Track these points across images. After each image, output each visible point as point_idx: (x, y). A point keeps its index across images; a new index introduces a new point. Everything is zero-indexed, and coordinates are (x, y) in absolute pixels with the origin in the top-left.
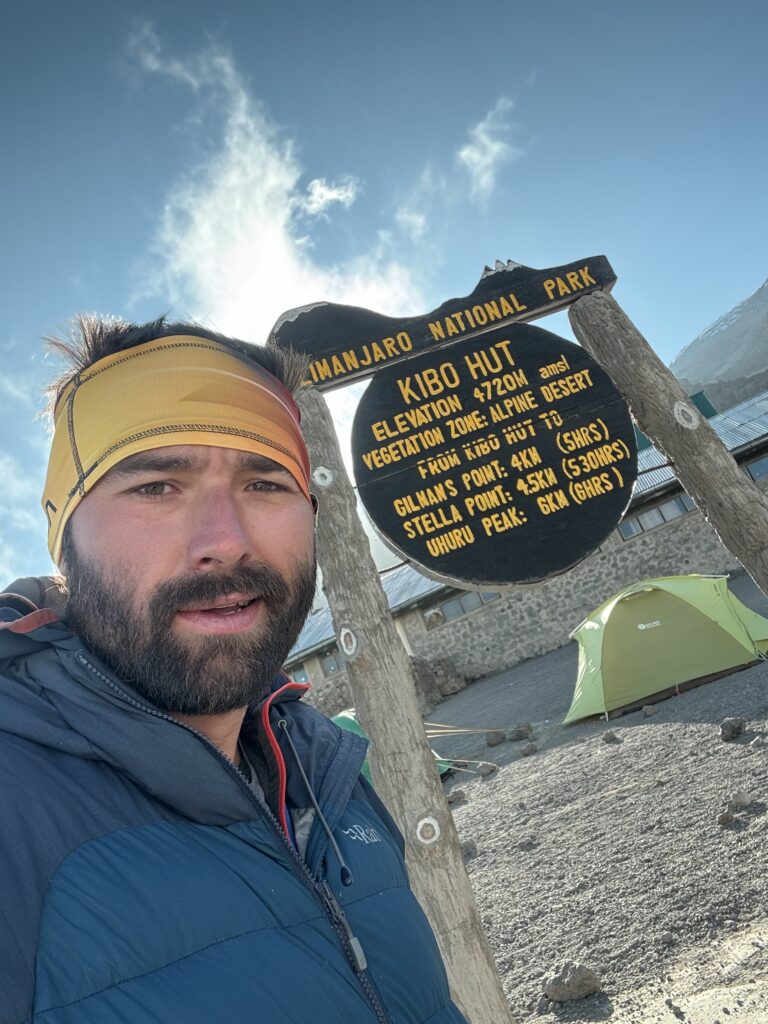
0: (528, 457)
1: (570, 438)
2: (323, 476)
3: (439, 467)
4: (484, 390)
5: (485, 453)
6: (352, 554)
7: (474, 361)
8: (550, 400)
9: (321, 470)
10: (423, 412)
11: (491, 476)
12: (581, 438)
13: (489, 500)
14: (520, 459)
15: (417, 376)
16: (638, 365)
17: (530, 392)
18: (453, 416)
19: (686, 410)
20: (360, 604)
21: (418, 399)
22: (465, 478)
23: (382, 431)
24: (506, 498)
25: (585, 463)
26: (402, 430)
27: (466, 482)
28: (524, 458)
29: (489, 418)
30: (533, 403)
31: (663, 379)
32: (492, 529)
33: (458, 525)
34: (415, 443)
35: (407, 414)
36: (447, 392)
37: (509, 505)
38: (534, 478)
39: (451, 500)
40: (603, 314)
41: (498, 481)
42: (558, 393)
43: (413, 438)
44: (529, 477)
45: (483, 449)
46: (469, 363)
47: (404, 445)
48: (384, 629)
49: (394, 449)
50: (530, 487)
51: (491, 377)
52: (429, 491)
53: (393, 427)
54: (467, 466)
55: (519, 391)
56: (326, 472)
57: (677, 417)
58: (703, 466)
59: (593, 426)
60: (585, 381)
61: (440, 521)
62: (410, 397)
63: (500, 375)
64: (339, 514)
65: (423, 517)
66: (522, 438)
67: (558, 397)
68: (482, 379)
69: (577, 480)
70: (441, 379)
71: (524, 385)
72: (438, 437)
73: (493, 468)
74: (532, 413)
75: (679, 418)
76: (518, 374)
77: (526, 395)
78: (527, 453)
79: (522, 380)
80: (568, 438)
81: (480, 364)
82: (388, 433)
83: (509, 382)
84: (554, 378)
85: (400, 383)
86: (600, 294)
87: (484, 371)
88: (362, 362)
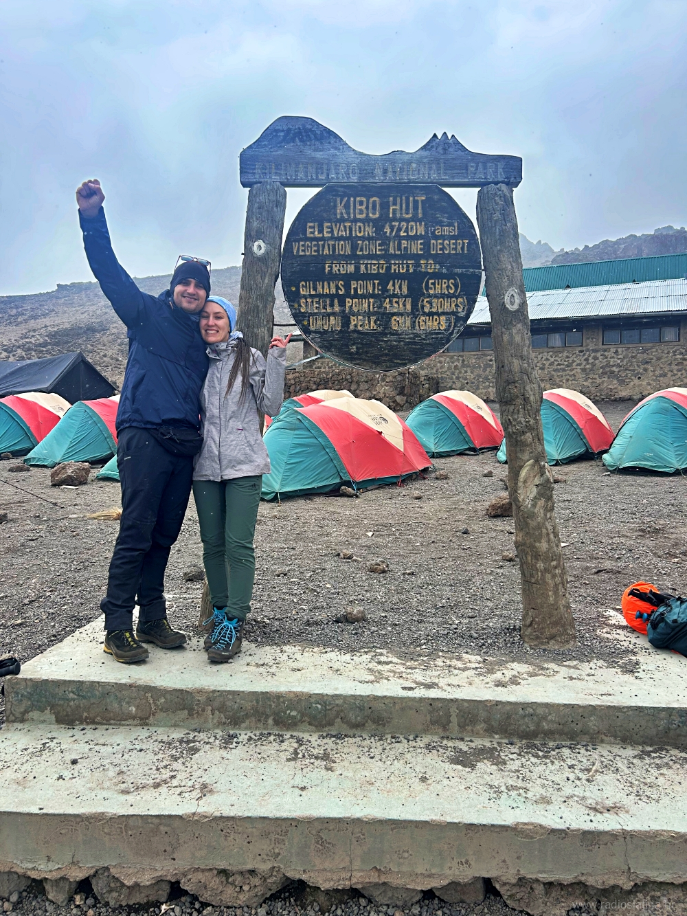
0: (400, 288)
1: (434, 284)
2: (260, 247)
3: (339, 270)
4: (392, 228)
5: (373, 272)
6: (258, 307)
7: (395, 204)
8: (433, 252)
9: (260, 242)
10: (345, 227)
11: (370, 289)
12: (440, 287)
13: (363, 305)
14: (394, 285)
15: (352, 199)
16: (500, 251)
17: (422, 241)
18: (363, 239)
19: (515, 295)
21: (345, 216)
22: (354, 285)
23: (312, 230)
24: (374, 308)
26: (326, 235)
27: (352, 287)
28: (397, 286)
29: (387, 250)
30: (421, 249)
31: (512, 267)
32: (356, 326)
33: (334, 314)
34: (331, 247)
35: (333, 224)
36: (367, 221)
37: (374, 313)
38: (397, 302)
39: (337, 295)
40: (497, 204)
41: (373, 296)
42: (441, 249)
43: (331, 243)
44: (395, 300)
45: (373, 269)
46: (391, 204)
47: (323, 246)
49: (315, 246)
50: (392, 307)
51: (402, 220)
52: (326, 283)
53: (321, 231)
54: (357, 276)
56: (263, 245)
57: (506, 297)
58: (506, 338)
59: (452, 281)
60: (463, 248)
61: (324, 307)
62: (341, 213)
63: (408, 221)
64: (259, 277)
65: (315, 300)
66: (401, 271)
67: (439, 252)
68: (394, 219)
69: (424, 314)
70: (367, 208)
71: (421, 234)
72: (348, 249)
73: (374, 285)
74: (417, 257)
75: (507, 299)
76: (420, 225)
77: (419, 242)
78: (401, 284)
79: (421, 230)
80: (432, 284)
81: (398, 207)
82: (316, 233)
83: (412, 228)
84: (443, 237)
85: (338, 200)
86: (504, 187)
87: (398, 214)
88: (319, 175)
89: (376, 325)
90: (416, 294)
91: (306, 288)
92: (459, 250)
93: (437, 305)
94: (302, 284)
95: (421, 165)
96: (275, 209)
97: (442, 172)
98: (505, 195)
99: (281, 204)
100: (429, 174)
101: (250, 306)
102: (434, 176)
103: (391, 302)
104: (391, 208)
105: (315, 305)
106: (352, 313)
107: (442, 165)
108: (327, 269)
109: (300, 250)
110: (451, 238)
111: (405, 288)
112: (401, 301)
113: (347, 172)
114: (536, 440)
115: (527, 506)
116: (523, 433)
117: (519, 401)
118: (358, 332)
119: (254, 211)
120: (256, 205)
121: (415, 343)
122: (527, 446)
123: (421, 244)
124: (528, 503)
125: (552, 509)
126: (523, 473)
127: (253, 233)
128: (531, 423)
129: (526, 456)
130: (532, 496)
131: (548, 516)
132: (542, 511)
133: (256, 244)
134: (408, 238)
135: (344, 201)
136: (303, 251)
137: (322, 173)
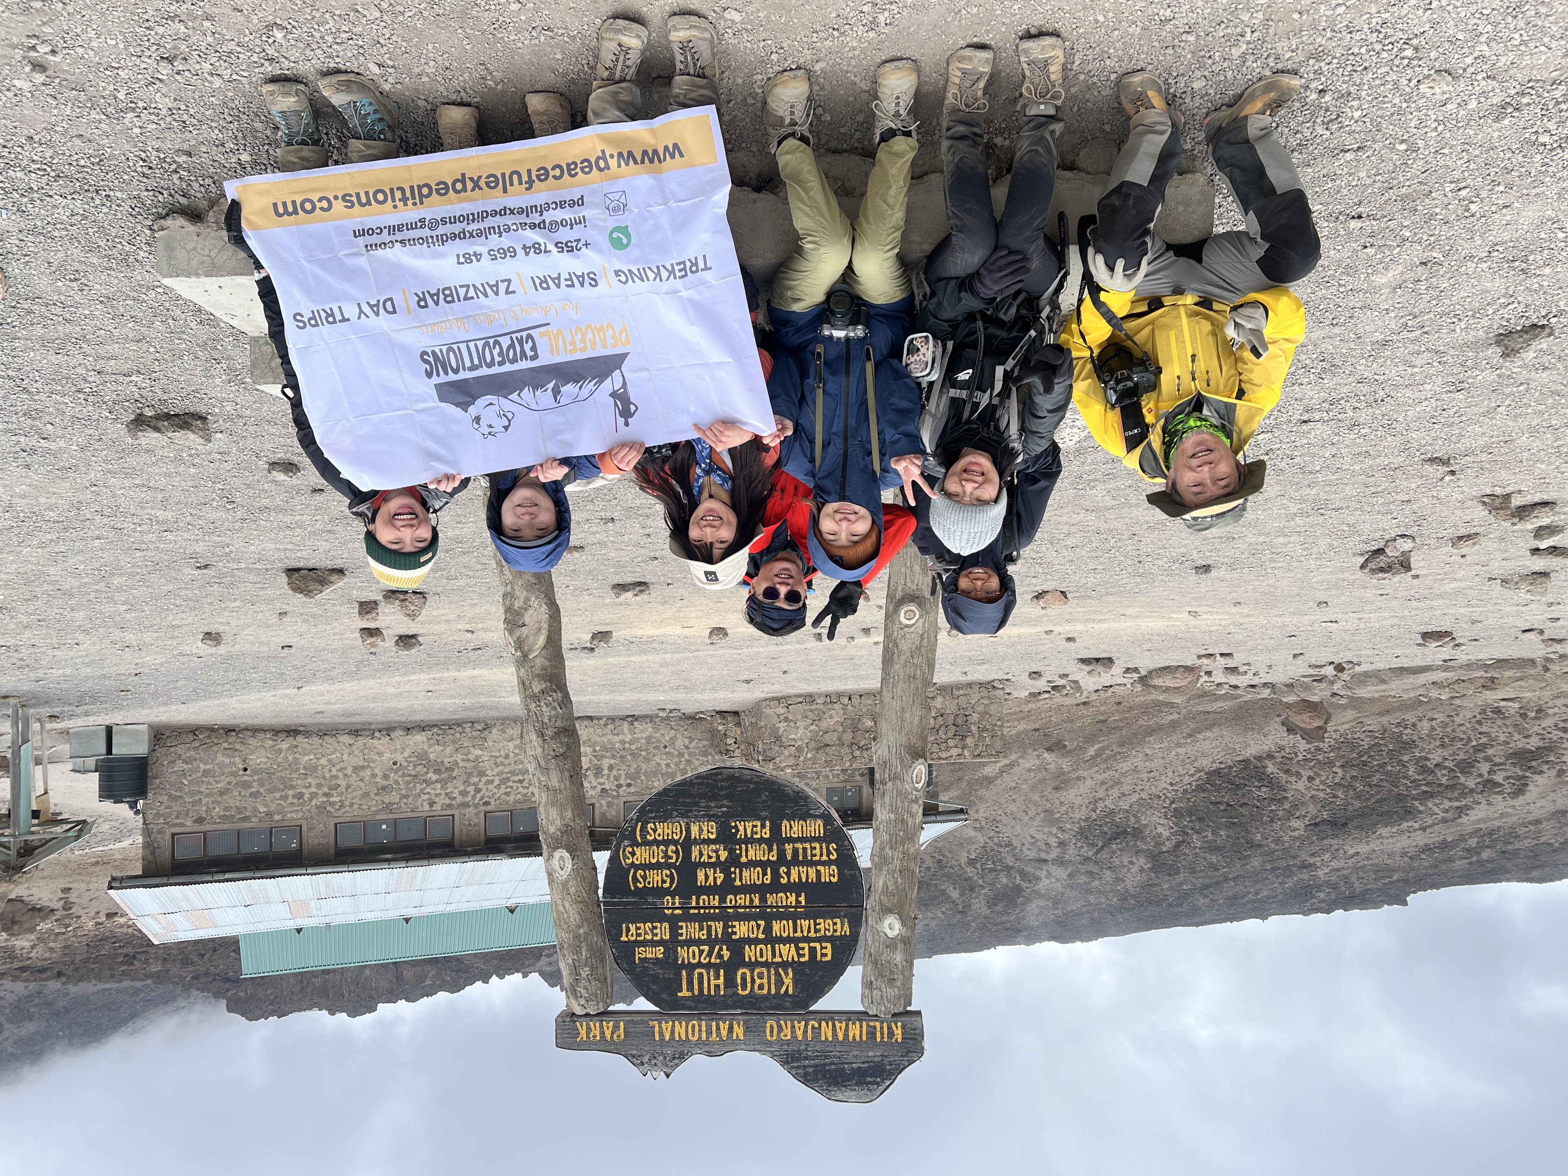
0: (707, 877)
2: (891, 928)
3: (787, 898)
4: (719, 955)
5: (743, 896)
9: (891, 934)
10: (781, 956)
11: (746, 874)
12: (655, 878)
13: (754, 853)
15: (773, 991)
16: (579, 927)
17: (680, 938)
18: (756, 941)
19: (559, 871)
20: (899, 803)
21: (780, 970)
24: (740, 849)
25: (661, 854)
26: (806, 945)
27: (769, 876)
28: (711, 879)
30: (681, 928)
34: (799, 930)
35: (796, 959)
36: (752, 965)
37: (740, 842)
38: (710, 857)
39: (789, 865)
41: (742, 866)
43: (799, 934)
44: (713, 860)
45: (742, 900)
46: (722, 986)
47: (809, 931)
49: (820, 930)
50: (716, 851)
51: (708, 966)
52: (804, 880)
53: (813, 951)
54: (762, 890)
55: (690, 943)
56: (887, 931)
57: (570, 866)
59: (640, 886)
61: (805, 849)
63: (700, 965)
64: (890, 888)
65: (817, 858)
66: (705, 898)
68: (716, 967)
69: (675, 842)
70: (753, 981)
71: (682, 947)
74: (688, 918)
75: (569, 864)
76: (683, 959)
77: (684, 937)
80: (665, 882)
84: (654, 944)
85: (790, 992)
86: (579, 1011)
87: (712, 973)
88: (817, 1025)
89: (736, 827)
90: (687, 869)
91: (830, 874)
92: (632, 928)
93: (656, 855)
94: (835, 880)
95: (684, 1038)
96: (873, 979)
97: (657, 1029)
98: (576, 998)
99: (868, 985)
100: (673, 1026)
101: (901, 849)
102: (667, 1026)
103: (718, 857)
104: (721, 981)
105: (818, 851)
106: (769, 842)
107: (657, 1038)
108: (802, 899)
109: (839, 926)
110: (644, 943)
111: (701, 875)
112: (705, 858)
113: (780, 1029)
114: (527, 683)
115: (537, 598)
116: (543, 692)
117: (549, 732)
118: (758, 818)
119: (901, 977)
120: (898, 984)
121: (684, 804)
122: (538, 676)
123: (681, 935)
124: (534, 602)
125: (505, 595)
126: (542, 640)
127: (900, 946)
128: (534, 705)
129: (539, 662)
130: (531, 611)
131: (509, 587)
132: (518, 593)
133: (896, 932)
134: (698, 942)
135: (784, 989)
136: (835, 924)
137: (813, 1027)
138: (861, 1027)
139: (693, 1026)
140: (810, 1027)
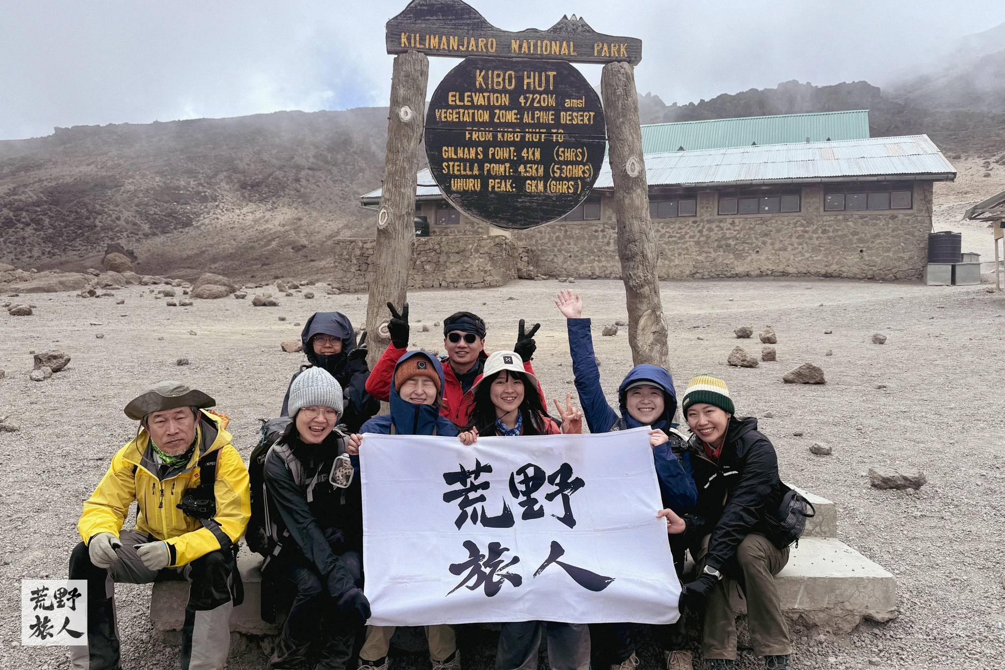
0: (533, 154)
2: (406, 113)
3: (478, 137)
4: (526, 99)
5: (509, 139)
6: (404, 168)
7: (529, 77)
8: (563, 122)
9: (406, 108)
10: (484, 96)
11: (506, 155)
12: (569, 155)
13: (500, 169)
14: (528, 153)
15: (490, 72)
16: (623, 123)
17: (553, 112)
18: (501, 108)
19: (635, 163)
20: (398, 199)
21: (484, 87)
22: (491, 150)
23: (454, 99)
24: (509, 172)
25: (564, 171)
26: (466, 103)
27: (490, 153)
28: (530, 153)
29: (522, 119)
30: (552, 120)
31: (633, 138)
32: (493, 187)
33: (474, 177)
34: (471, 114)
35: (473, 94)
36: (504, 91)
37: (509, 177)
38: (531, 168)
39: (476, 160)
40: (620, 80)
41: (509, 160)
43: (471, 111)
44: (529, 165)
45: (509, 137)
46: (526, 77)
47: (464, 113)
48: (406, 218)
49: (456, 113)
50: (526, 171)
51: (535, 92)
52: (466, 149)
53: (462, 99)
54: (495, 143)
55: (547, 109)
56: (409, 111)
57: (627, 165)
58: (627, 201)
59: (580, 150)
60: (589, 120)
61: (465, 170)
62: (480, 84)
63: (541, 93)
64: (406, 140)
65: (456, 164)
66: (535, 139)
67: (568, 122)
68: (529, 91)
69: (554, 179)
70: (504, 80)
71: (552, 106)
72: (486, 117)
73: (510, 151)
74: (548, 126)
75: (628, 167)
76: (552, 97)
77: (551, 113)
78: (534, 151)
79: (552, 102)
80: (562, 152)
81: (532, 81)
82: (457, 102)
83: (544, 99)
84: (571, 109)
85: (478, 72)
86: (626, 65)
87: (532, 86)
88: (460, 47)
89: (512, 187)
90: (547, 160)
91: (448, 152)
92: (586, 121)
93: (568, 171)
94: (445, 148)
95: (553, 43)
96: (420, 77)
97: (572, 50)
98: (626, 73)
99: (424, 74)
100: (560, 51)
101: (397, 167)
102: (565, 51)
103: (525, 168)
104: (526, 81)
105: (456, 168)
106: (490, 176)
107: (572, 43)
108: (468, 136)
109: (443, 116)
110: (579, 110)
111: (538, 155)
112: (534, 167)
113: (486, 46)
114: (653, 293)
115: (644, 351)
116: (642, 286)
117: (639, 258)
118: (496, 193)
119: (401, 78)
120: (402, 74)
121: (548, 205)
122: (645, 297)
123: (552, 115)
124: (646, 348)
125: (666, 354)
126: (642, 322)
127: (400, 100)
128: (649, 277)
129: (644, 307)
130: (649, 342)
131: (663, 359)
132: (658, 355)
133: (403, 109)
134: (541, 109)
135: (483, 73)
136: (446, 117)
137: (463, 46)
138: (430, 45)
139: (546, 50)
140: (465, 46)
